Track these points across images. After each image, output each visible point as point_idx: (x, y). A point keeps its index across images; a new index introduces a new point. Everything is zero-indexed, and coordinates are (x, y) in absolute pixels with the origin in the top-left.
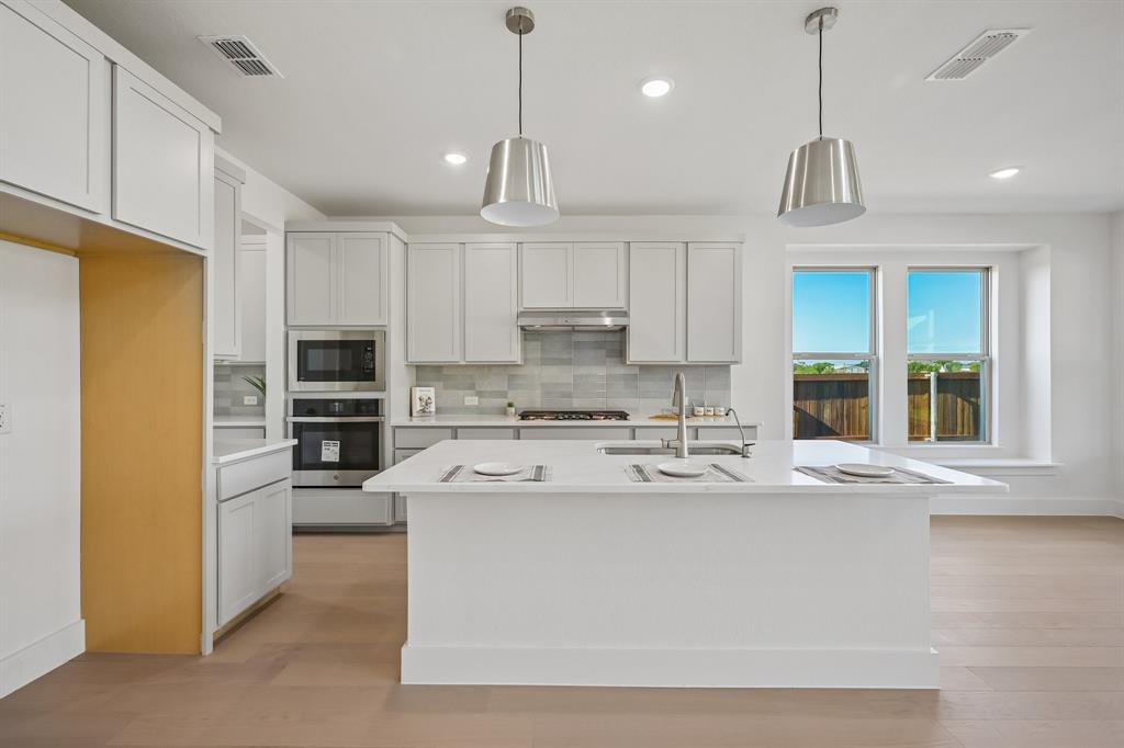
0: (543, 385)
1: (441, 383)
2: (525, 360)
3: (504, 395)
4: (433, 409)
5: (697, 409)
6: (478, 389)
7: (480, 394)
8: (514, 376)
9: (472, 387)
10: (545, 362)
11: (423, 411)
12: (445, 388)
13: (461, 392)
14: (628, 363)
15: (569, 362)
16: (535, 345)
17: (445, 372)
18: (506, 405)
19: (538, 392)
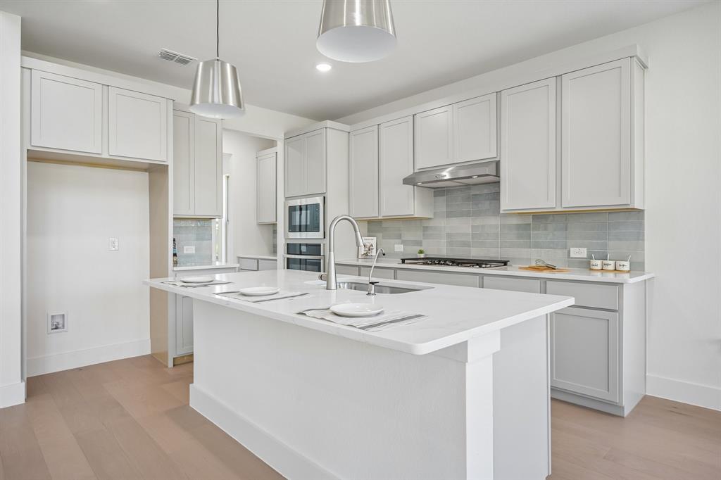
0: (449, 235)
1: (381, 234)
2: (435, 213)
3: (419, 243)
4: (374, 253)
5: (594, 262)
6: (403, 239)
7: (404, 243)
8: (427, 227)
9: (399, 237)
10: (449, 215)
11: (366, 255)
12: (384, 238)
13: (392, 241)
14: (501, 212)
15: (468, 214)
16: (442, 200)
17: (384, 225)
18: (418, 251)
19: (444, 241)
